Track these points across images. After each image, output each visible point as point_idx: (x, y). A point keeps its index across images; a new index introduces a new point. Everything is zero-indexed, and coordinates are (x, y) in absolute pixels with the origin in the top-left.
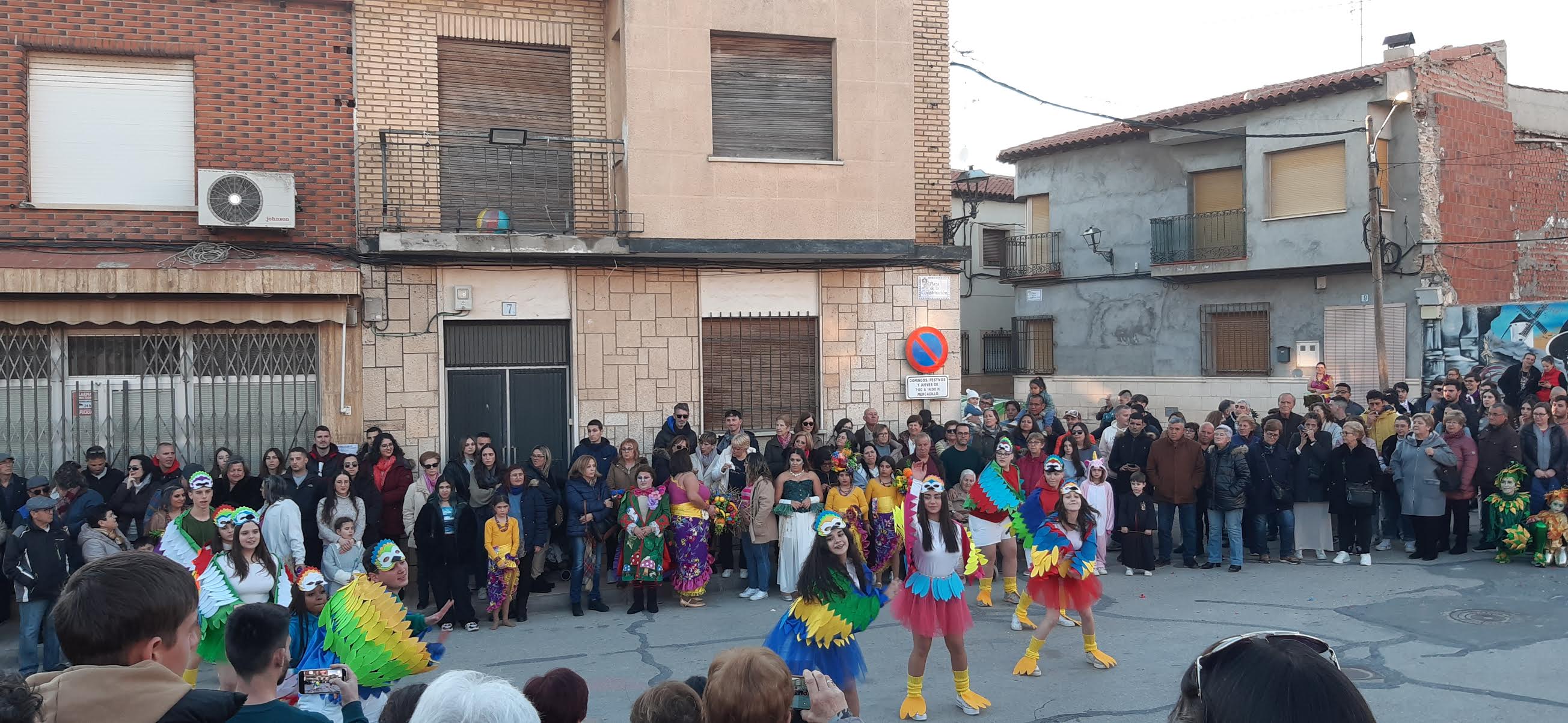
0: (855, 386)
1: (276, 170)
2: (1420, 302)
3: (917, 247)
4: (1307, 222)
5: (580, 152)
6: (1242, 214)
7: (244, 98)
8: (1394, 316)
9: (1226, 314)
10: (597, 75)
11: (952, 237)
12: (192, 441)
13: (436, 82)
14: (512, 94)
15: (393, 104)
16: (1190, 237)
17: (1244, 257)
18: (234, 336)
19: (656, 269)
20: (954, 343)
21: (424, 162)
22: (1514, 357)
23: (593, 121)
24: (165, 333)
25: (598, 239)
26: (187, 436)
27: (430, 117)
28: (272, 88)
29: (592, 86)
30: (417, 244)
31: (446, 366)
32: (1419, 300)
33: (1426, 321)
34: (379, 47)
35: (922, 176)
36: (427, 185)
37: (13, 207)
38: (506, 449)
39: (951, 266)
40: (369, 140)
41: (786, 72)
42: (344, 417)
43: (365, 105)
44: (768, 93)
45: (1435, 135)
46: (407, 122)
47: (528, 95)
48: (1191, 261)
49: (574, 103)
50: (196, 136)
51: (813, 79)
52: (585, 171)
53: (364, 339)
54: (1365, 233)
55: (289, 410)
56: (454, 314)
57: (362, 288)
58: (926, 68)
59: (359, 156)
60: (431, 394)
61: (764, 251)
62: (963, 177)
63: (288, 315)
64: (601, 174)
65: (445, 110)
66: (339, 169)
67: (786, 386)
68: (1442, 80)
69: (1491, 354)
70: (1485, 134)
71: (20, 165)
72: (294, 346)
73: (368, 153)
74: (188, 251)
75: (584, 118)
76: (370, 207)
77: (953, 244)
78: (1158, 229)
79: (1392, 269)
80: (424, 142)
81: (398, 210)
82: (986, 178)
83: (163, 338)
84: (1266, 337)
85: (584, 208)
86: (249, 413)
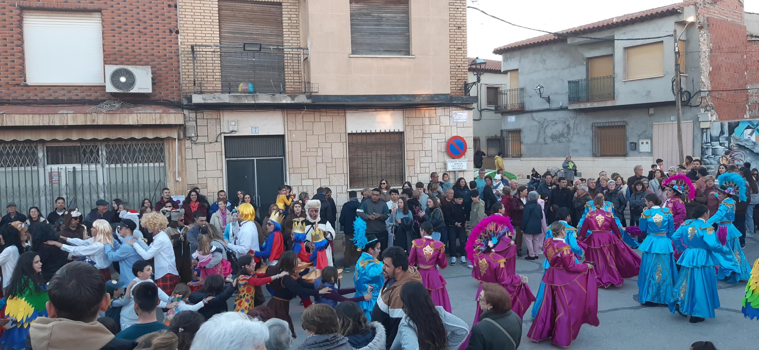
0: (422, 165)
1: (142, 65)
2: (700, 120)
3: (451, 97)
4: (645, 81)
5: (287, 54)
6: (612, 78)
7: (126, 31)
8: (687, 127)
9: (604, 127)
10: (295, 16)
11: (469, 92)
12: (106, 195)
13: (218, 21)
14: (254, 26)
15: (197, 32)
16: (587, 89)
17: (614, 99)
18: (125, 145)
19: (325, 110)
20: (470, 144)
21: (212, 60)
22: (746, 146)
23: (293, 39)
24: (92, 144)
25: (297, 96)
26: (104, 192)
27: (215, 38)
28: (139, 25)
29: (293, 21)
30: (210, 99)
31: (226, 157)
32: (699, 119)
33: (703, 129)
34: (190, 4)
35: (454, 62)
36: (214, 71)
37: (18, 85)
38: (255, 197)
39: (468, 106)
40: (186, 50)
41: (387, 13)
42: (178, 183)
43: (184, 33)
44: (378, 23)
45: (707, 38)
46: (204, 41)
47: (261, 26)
48: (588, 101)
49: (284, 30)
50: (103, 49)
51: (399, 16)
52: (290, 63)
53: (186, 145)
54: (673, 86)
55: (152, 180)
56: (229, 133)
57: (185, 121)
58: (455, 10)
59: (182, 58)
60: (219, 171)
61: (377, 101)
62: (474, 62)
63: (150, 135)
64: (297, 64)
65: (222, 34)
66: (172, 64)
67: (389, 165)
68: (711, 10)
69: (734, 145)
70: (733, 37)
71: (21, 65)
72: (153, 149)
73: (186, 56)
74: (101, 105)
75: (289, 37)
76: (187, 82)
77: (469, 95)
78: (571, 85)
79: (686, 104)
80: (213, 50)
81: (200, 83)
82: (485, 63)
83: (91, 147)
84: (624, 138)
85: (290, 81)
86: (133, 181)
